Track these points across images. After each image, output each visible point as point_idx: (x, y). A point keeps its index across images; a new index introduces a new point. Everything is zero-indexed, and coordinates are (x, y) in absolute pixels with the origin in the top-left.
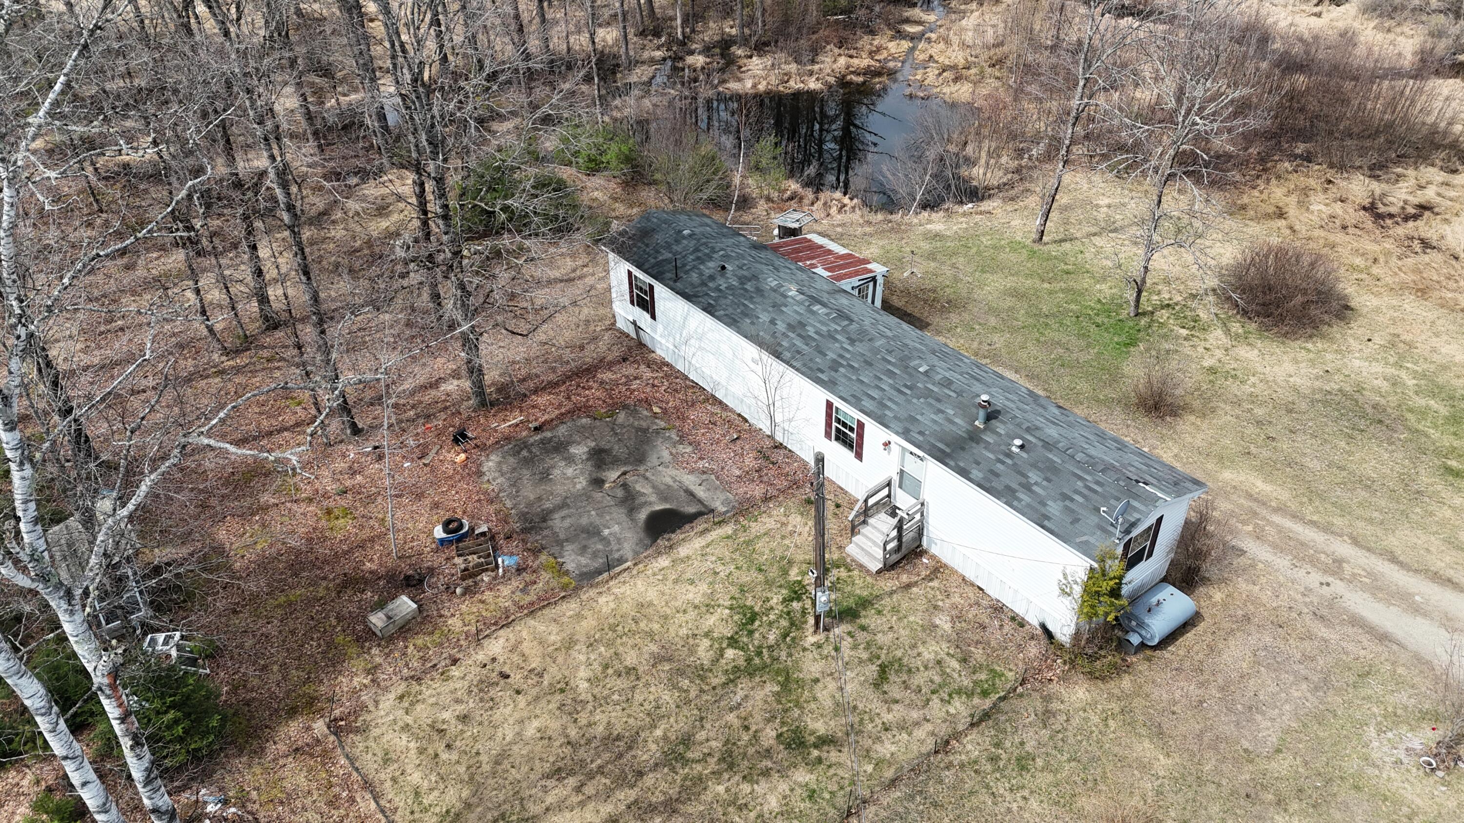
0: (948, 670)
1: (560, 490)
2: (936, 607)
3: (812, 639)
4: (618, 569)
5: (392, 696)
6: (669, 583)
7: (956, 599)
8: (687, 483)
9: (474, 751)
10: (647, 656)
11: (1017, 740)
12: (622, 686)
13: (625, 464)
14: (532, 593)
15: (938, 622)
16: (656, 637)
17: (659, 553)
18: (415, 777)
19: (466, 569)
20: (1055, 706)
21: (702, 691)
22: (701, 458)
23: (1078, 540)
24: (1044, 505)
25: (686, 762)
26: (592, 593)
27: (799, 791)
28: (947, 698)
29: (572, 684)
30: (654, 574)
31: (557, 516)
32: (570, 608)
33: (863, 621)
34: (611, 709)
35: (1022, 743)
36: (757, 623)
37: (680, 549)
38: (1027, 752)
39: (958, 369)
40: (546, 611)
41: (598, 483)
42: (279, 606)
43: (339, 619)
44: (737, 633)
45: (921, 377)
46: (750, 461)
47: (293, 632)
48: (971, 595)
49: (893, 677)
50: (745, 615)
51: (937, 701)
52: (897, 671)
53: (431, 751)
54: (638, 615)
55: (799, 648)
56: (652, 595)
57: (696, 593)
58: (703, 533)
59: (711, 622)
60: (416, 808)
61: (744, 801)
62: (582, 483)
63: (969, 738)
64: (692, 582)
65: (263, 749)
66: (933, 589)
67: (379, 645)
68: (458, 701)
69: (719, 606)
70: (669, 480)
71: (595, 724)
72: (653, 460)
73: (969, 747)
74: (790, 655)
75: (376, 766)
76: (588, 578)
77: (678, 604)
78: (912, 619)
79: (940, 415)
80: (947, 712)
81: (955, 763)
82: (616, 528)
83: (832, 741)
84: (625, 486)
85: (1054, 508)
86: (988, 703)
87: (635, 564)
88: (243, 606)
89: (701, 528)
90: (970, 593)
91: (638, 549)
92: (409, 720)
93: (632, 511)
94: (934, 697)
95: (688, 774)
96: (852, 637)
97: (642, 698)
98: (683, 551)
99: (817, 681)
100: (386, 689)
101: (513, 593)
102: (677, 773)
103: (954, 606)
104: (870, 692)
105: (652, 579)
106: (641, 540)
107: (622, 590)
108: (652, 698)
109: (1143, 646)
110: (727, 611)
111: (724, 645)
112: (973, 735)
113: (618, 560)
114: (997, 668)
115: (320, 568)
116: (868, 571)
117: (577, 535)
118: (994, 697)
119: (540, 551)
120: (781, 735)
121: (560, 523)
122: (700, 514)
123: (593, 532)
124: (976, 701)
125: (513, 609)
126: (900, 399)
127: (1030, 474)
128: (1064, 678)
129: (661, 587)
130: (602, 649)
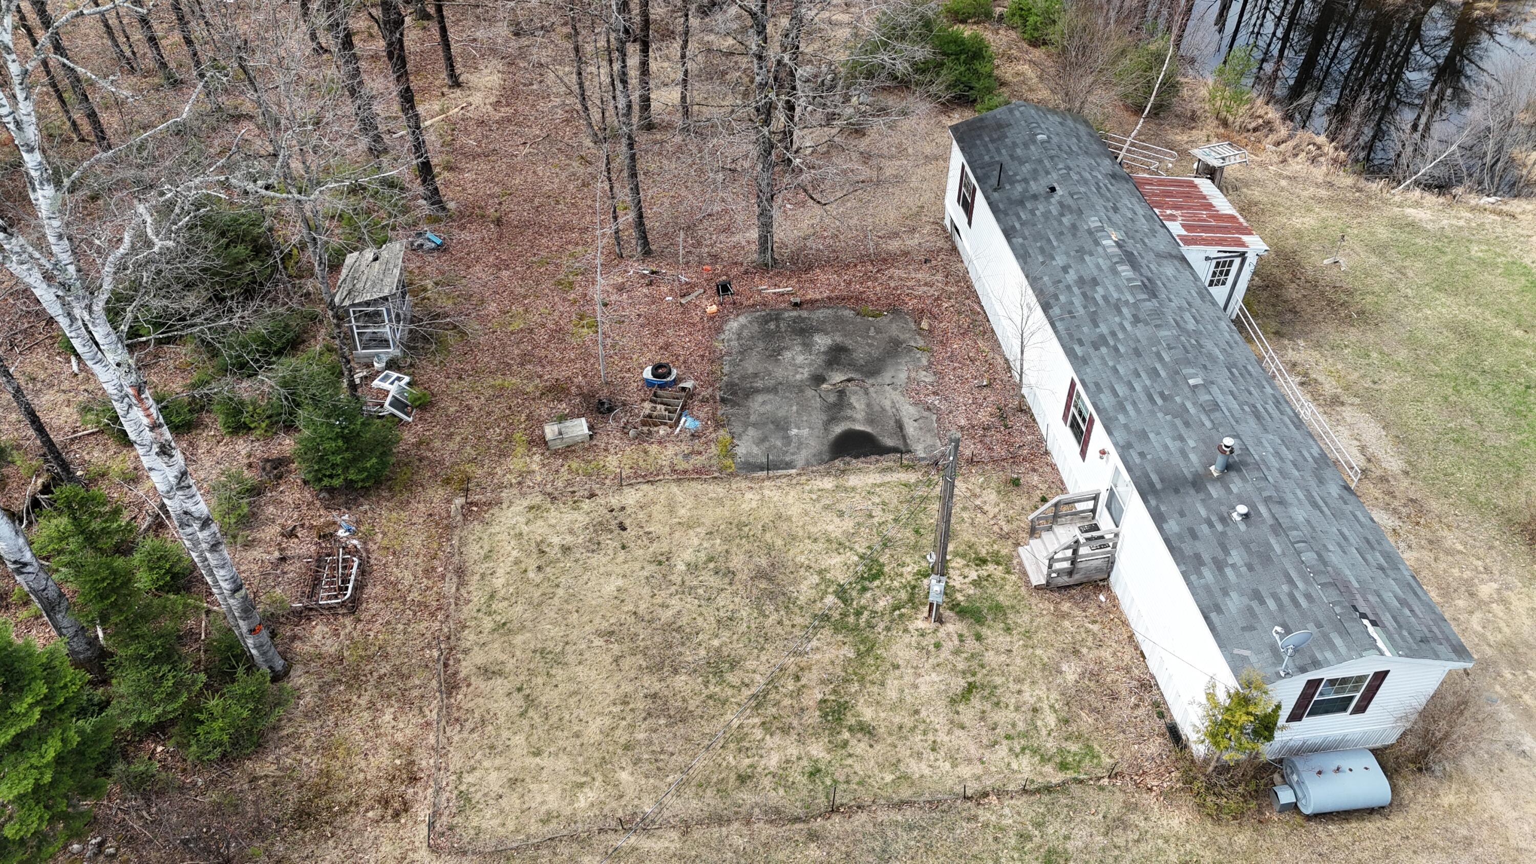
0: (1039, 723)
1: (779, 373)
2: (1076, 652)
3: (920, 624)
4: (781, 472)
5: (526, 503)
6: (819, 506)
7: (1106, 654)
8: (904, 413)
9: (556, 582)
10: (752, 567)
11: (1064, 831)
12: (713, 584)
13: (856, 371)
14: (691, 461)
15: (1065, 667)
16: (773, 553)
17: (828, 474)
18: (498, 582)
19: (650, 416)
20: (1135, 818)
21: (780, 623)
22: (935, 393)
23: (1236, 651)
24: (1225, 593)
25: (722, 681)
26: (744, 484)
27: (805, 762)
28: (1018, 750)
29: (672, 562)
30: (811, 492)
31: (760, 398)
32: (717, 490)
33: (985, 631)
34: (689, 600)
35: (1067, 838)
36: (877, 583)
37: (852, 477)
38: (1066, 850)
39: (1244, 397)
40: (693, 484)
41: (818, 379)
42: (492, 386)
43: (529, 417)
44: (850, 583)
45: (1186, 390)
46: (983, 416)
47: (489, 414)
48: (1127, 658)
49: (976, 701)
50: (870, 570)
51: (1006, 749)
52: (983, 697)
53: (523, 566)
54: (771, 524)
55: (901, 627)
56: (794, 511)
57: (836, 527)
58: (884, 470)
59: (833, 562)
60: (484, 609)
61: (748, 745)
62: (804, 374)
63: (1013, 802)
64: (841, 514)
65: (408, 502)
66: (1088, 631)
67: (543, 454)
68: (571, 532)
69: (851, 549)
70: (887, 404)
71: (667, 607)
72: (887, 377)
73: (1007, 811)
74: (888, 629)
75: (477, 557)
76: (750, 468)
77: (813, 530)
78: (1039, 652)
79: (1178, 444)
80: (1009, 764)
81: (981, 819)
82: (805, 432)
83: (869, 732)
84: (841, 393)
85: (1234, 603)
86: (1057, 778)
87: (799, 475)
88: (469, 375)
89: (886, 464)
90: (1128, 654)
91: (813, 460)
92: (525, 529)
93: (832, 420)
94: (1005, 742)
95: (716, 694)
96: (961, 641)
97: (722, 604)
98: (853, 480)
99: (897, 667)
100: (523, 495)
101: (676, 455)
102: (707, 687)
103: (1099, 662)
104: (941, 704)
105: (805, 496)
106: (820, 453)
107: (771, 494)
108: (731, 607)
109: (1294, 807)
110: (856, 558)
111: (830, 590)
112: (1021, 802)
113: (787, 464)
114: (1096, 747)
115: (543, 366)
116: (1028, 582)
117: (765, 424)
118: (1070, 774)
119: (723, 426)
120: (825, 701)
121: (759, 405)
122: (895, 450)
123: (781, 426)
124: (1048, 769)
125: (666, 469)
126: (1144, 405)
127: (1234, 553)
128: (1168, 795)
129: (808, 507)
130: (718, 541)
